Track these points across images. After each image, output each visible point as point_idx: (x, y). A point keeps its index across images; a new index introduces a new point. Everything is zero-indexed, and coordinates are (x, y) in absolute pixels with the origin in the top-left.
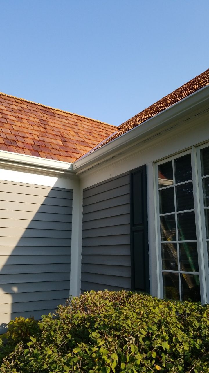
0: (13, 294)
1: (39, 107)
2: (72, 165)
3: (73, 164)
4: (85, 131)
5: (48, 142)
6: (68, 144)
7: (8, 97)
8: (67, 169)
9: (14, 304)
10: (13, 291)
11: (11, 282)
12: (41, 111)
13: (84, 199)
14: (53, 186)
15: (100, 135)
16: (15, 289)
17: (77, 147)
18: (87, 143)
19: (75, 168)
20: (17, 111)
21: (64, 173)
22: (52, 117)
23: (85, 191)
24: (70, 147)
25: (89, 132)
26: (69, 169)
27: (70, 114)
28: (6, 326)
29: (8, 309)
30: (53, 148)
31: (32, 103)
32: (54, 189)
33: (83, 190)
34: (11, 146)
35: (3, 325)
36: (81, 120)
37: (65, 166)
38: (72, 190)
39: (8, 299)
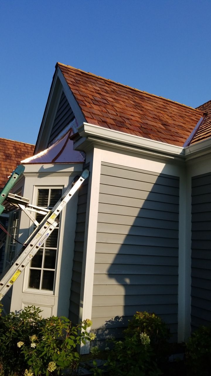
0: (125, 285)
1: (127, 90)
2: (184, 150)
3: (185, 148)
4: (176, 115)
5: (151, 125)
6: (170, 128)
7: (97, 78)
8: (179, 154)
9: (126, 297)
10: (126, 282)
11: (123, 272)
12: (130, 93)
13: (192, 188)
14: (160, 173)
15: (191, 119)
16: (128, 281)
17: (178, 131)
18: (184, 127)
19: (186, 154)
20: (111, 92)
21: (174, 158)
22: (141, 100)
23: (194, 179)
24: (172, 131)
25: (180, 116)
26: (180, 153)
27: (156, 97)
28: (119, 319)
29: (121, 302)
30: (158, 131)
31: (120, 85)
32: (161, 176)
33: (192, 178)
34: (122, 127)
35: (117, 318)
36: (168, 103)
37: (177, 150)
38: (179, 178)
39: (121, 291)
